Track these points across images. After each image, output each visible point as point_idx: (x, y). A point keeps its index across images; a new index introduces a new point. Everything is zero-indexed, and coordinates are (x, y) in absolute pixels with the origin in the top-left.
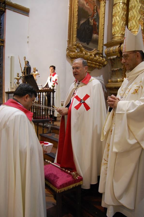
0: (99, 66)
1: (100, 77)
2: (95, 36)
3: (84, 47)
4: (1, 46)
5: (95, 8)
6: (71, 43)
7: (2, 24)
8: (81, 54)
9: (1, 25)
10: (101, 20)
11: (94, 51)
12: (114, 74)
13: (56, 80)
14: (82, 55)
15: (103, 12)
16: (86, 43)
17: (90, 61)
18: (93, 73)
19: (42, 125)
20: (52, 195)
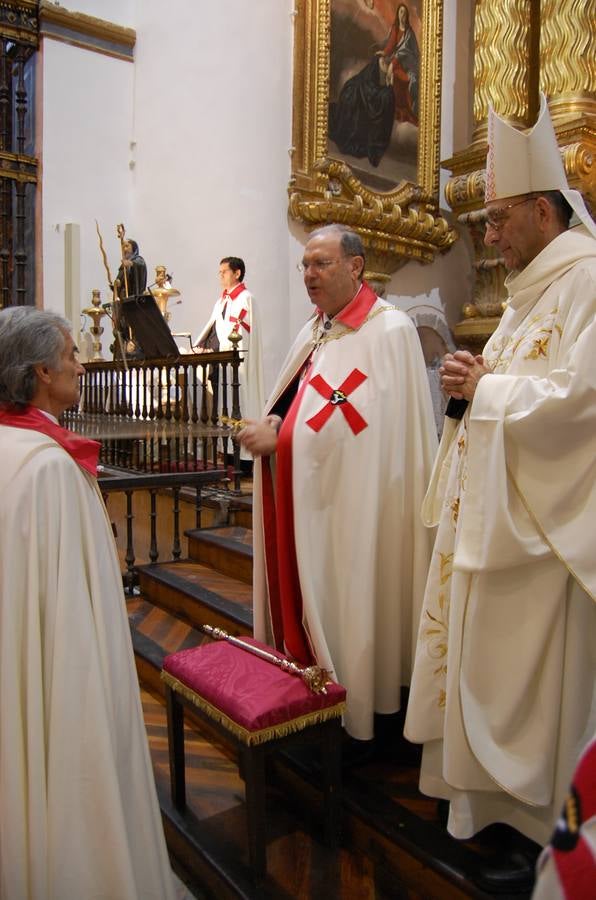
0: (425, 250)
1: (428, 296)
2: (402, 128)
3: (358, 175)
4: (25, 183)
5: (401, 15)
6: (306, 162)
7: (26, 99)
8: (348, 206)
9: (25, 102)
10: (428, 63)
11: (403, 190)
12: (485, 282)
13: (243, 313)
14: (349, 209)
15: (432, 30)
16: (366, 160)
17: (385, 231)
18: (397, 279)
19: (195, 495)
20: (233, 766)
